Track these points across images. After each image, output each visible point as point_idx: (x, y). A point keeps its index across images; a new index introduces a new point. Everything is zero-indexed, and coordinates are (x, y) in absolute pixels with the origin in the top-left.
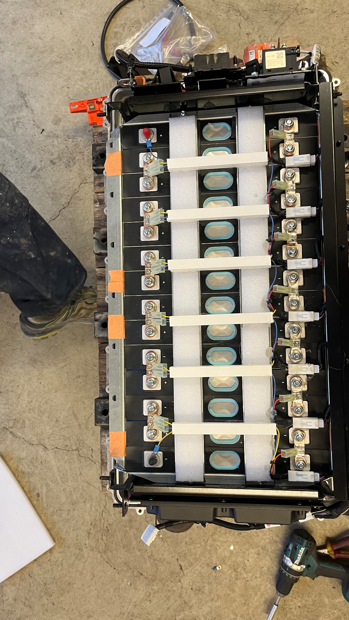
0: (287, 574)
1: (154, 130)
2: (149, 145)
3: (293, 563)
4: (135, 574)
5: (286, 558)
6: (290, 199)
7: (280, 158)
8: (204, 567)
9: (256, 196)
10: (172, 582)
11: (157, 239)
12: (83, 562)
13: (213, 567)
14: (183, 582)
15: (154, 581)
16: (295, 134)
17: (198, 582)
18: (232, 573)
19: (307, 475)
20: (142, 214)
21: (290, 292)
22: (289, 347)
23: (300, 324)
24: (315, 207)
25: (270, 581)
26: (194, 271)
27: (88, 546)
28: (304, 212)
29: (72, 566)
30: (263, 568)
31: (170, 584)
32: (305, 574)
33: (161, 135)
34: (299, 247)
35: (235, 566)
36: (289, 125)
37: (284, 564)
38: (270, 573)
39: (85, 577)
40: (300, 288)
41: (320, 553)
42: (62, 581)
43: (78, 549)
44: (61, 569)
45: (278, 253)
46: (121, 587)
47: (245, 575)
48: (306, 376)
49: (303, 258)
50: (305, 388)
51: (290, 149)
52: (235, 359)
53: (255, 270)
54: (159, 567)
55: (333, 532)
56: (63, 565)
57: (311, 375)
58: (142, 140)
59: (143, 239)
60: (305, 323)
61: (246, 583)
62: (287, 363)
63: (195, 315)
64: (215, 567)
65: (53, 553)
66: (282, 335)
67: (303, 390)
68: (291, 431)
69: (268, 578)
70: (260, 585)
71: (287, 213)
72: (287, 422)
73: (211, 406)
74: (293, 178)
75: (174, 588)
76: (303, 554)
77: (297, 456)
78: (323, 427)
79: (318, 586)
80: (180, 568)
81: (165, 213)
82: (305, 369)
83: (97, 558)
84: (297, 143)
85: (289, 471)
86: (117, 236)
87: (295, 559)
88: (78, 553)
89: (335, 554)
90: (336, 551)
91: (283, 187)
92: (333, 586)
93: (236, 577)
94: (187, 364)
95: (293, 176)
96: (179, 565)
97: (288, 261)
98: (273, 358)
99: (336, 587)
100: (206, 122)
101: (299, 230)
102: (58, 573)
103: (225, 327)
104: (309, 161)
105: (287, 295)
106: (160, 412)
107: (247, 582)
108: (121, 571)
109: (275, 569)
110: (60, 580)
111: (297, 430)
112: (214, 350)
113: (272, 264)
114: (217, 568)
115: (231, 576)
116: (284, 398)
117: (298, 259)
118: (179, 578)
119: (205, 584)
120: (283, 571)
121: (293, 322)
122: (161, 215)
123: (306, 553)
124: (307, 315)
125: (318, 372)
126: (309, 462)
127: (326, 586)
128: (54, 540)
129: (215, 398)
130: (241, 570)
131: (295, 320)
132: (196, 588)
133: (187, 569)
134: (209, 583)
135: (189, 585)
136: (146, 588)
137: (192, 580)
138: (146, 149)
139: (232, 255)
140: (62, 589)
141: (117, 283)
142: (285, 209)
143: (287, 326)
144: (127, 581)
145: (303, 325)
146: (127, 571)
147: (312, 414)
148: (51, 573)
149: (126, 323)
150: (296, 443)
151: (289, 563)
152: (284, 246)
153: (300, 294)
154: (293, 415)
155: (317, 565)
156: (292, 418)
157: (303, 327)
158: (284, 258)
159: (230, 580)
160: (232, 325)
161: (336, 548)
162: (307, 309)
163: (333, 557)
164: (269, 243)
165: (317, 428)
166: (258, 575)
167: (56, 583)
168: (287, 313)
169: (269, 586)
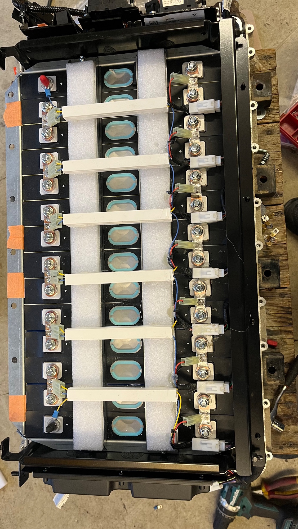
0: (223, 514)
1: (54, 77)
2: (48, 94)
3: (229, 504)
4: (82, 511)
5: (222, 499)
6: (193, 148)
7: (184, 105)
8: (145, 507)
9: (157, 145)
10: (116, 519)
11: (57, 192)
12: (33, 500)
13: (154, 506)
14: (126, 520)
15: (99, 518)
16: (199, 79)
17: (140, 520)
18: (172, 511)
19: (211, 444)
20: (41, 167)
21: (193, 247)
22: (194, 306)
23: (206, 282)
24: (220, 156)
25: (208, 519)
26: (93, 226)
27: (37, 485)
28: (208, 162)
29: (24, 503)
30: (201, 507)
31: (114, 521)
32: (240, 513)
33: (61, 84)
34: (204, 199)
35: (175, 505)
36: (192, 69)
37: (220, 505)
38: (208, 512)
39: (36, 513)
40: (204, 242)
41: (255, 493)
42: (14, 517)
43: (29, 488)
44: (14, 506)
45: (182, 206)
46: (68, 523)
47: (185, 514)
48: (211, 336)
49: (208, 211)
50: (211, 350)
51: (193, 94)
52: (137, 320)
53: (157, 224)
54: (104, 506)
55: (268, 474)
56: (16, 502)
57: (217, 336)
58: (41, 89)
59: (42, 192)
60: (211, 280)
61: (185, 522)
62: (192, 322)
63: (94, 272)
64: (157, 506)
65: (6, 491)
66: (187, 293)
67: (208, 351)
68: (196, 395)
69: (206, 516)
70: (198, 523)
71: (190, 163)
72: (191, 387)
73: (113, 369)
74: (197, 125)
75: (118, 525)
76: (238, 495)
77: (202, 423)
78: (229, 392)
79: (254, 524)
80: (123, 506)
81: (61, 164)
82: (209, 330)
83: (46, 497)
84: (202, 89)
85: (193, 439)
86: (16, 190)
87: (230, 500)
88: (29, 491)
89: (269, 495)
90: (271, 492)
91: (185, 135)
92: (268, 525)
93: (176, 516)
94: (86, 325)
95: (197, 122)
96: (122, 504)
97: (192, 214)
98: (176, 318)
99: (270, 525)
100: (107, 69)
101: (204, 182)
102: (11, 510)
103: (128, 285)
104: (213, 107)
105: (191, 250)
106: (60, 376)
107: (187, 521)
108: (68, 509)
109: (213, 508)
110: (13, 516)
111: (202, 394)
112: (117, 309)
113: (173, 217)
114: (159, 507)
115: (171, 515)
116: (186, 362)
117: (203, 211)
118: (123, 516)
119: (147, 522)
120: (219, 511)
121: (198, 279)
122: (57, 167)
123: (241, 495)
124: (211, 271)
125: (224, 333)
126: (214, 428)
127: (261, 525)
128: (7, 480)
129: (117, 360)
130: (180, 509)
131: (199, 277)
132: (139, 526)
133: (130, 508)
134: (150, 521)
135: (132, 522)
136: (92, 525)
137: (135, 518)
138: (44, 98)
139: (135, 209)
140: (15, 525)
141: (17, 240)
142: (189, 159)
143: (191, 283)
144: (75, 518)
145: (208, 282)
146: (74, 509)
147: (218, 377)
148: (5, 509)
149: (26, 282)
150: (201, 410)
151: (225, 504)
152: (188, 199)
153: (205, 249)
154: (198, 378)
155: (251, 505)
156: (197, 381)
157: (208, 285)
158: (189, 211)
159: (170, 519)
160: (136, 282)
161: (269, 489)
162: (212, 265)
163: (267, 497)
164: (170, 195)
165: (222, 393)
166: (197, 514)
167: (10, 518)
168: (191, 269)
169: (207, 524)
